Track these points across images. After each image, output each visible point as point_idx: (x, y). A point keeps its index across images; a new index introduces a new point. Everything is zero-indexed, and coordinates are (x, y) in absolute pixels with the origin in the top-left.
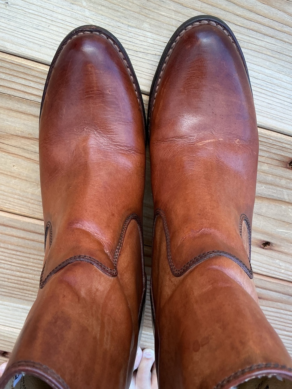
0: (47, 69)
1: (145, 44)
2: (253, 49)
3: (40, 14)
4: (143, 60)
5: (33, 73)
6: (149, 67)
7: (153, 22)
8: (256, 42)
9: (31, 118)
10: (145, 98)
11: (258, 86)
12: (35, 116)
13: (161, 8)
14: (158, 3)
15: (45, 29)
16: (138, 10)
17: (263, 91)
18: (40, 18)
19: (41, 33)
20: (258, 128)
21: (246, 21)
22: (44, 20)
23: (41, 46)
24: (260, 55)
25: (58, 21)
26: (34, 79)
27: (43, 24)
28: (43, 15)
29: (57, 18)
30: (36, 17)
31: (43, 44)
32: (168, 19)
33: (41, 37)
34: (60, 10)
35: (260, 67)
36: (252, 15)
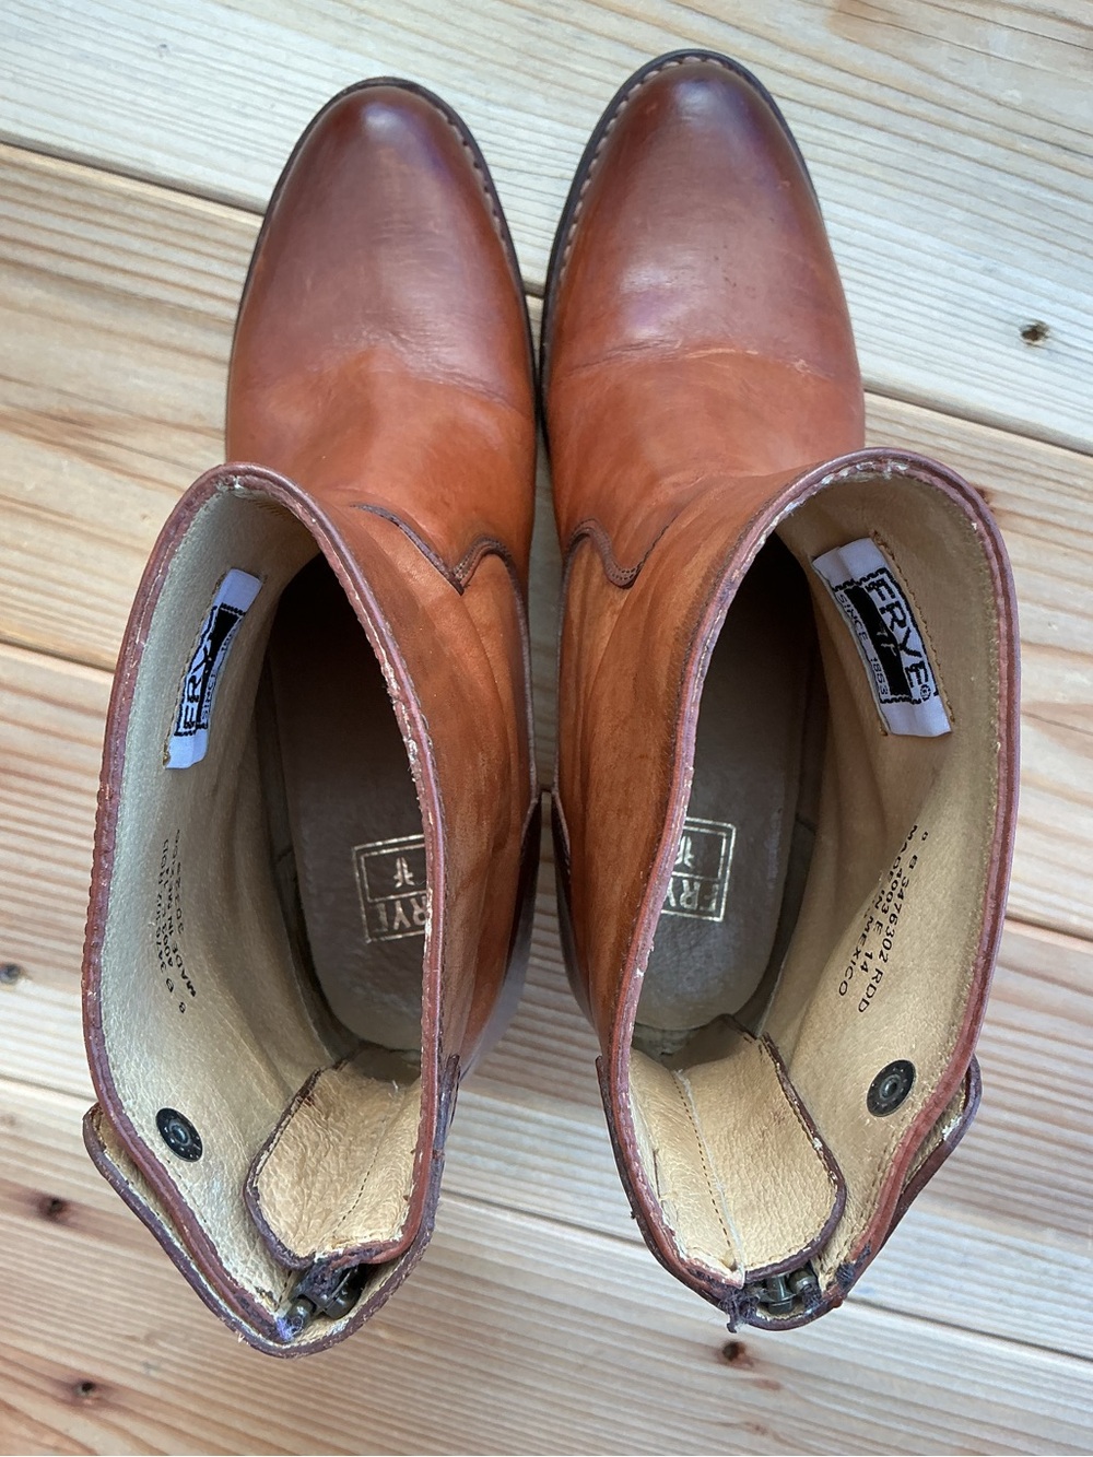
0: (256, 222)
1: (534, 148)
2: (832, 161)
3: (250, 75)
4: (528, 193)
5: (221, 234)
6: (544, 211)
7: (555, 91)
8: (839, 142)
9: (203, 365)
10: (535, 304)
11: (854, 265)
12: (216, 360)
13: (575, 56)
14: (567, 42)
15: (261, 115)
16: (513, 60)
17: (869, 280)
18: (250, 86)
19: (250, 124)
20: (867, 395)
21: (805, 86)
22: (260, 89)
23: (246, 158)
24: (852, 178)
25: (299, 91)
26: (222, 252)
27: (258, 101)
28: (259, 78)
29: (296, 85)
30: (239, 83)
31: (254, 154)
32: (595, 83)
33: (250, 135)
34: (304, 64)
35: (853, 211)
36: (820, 72)
